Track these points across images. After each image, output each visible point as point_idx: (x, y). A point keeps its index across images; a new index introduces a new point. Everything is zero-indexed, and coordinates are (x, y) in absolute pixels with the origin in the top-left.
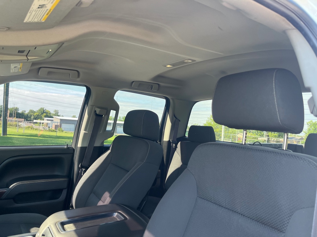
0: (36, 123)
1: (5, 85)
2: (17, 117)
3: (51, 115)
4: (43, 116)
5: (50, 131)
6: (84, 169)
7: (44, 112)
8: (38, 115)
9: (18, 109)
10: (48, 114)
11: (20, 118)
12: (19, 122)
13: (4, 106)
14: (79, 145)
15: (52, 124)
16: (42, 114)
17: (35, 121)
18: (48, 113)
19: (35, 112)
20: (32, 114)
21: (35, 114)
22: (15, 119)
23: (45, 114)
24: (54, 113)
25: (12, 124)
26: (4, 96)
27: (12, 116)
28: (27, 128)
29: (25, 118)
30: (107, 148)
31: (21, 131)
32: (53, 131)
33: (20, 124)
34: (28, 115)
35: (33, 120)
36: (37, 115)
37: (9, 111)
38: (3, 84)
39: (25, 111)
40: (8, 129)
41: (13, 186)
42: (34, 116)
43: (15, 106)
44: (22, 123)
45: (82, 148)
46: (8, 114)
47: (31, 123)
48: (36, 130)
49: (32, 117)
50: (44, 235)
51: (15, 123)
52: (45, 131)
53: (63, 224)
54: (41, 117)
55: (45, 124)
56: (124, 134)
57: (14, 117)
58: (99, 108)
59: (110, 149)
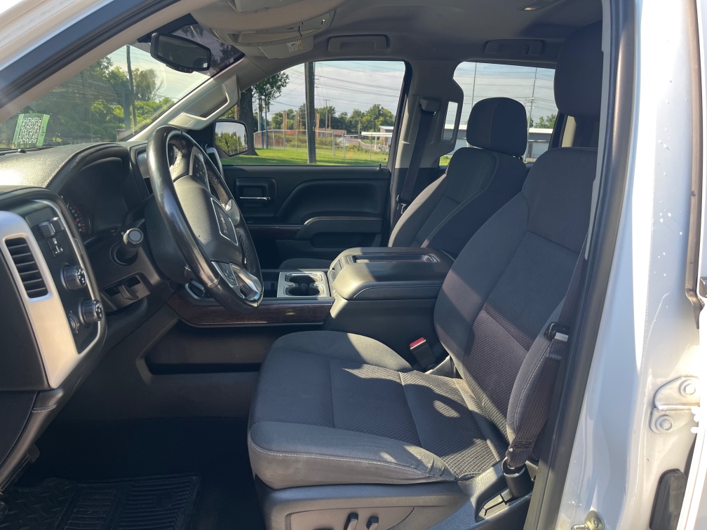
0: (366, 138)
2: (333, 128)
4: (378, 122)
6: (404, 205)
7: (380, 114)
8: (369, 122)
9: (333, 110)
10: (387, 118)
11: (338, 128)
12: (336, 136)
13: (309, 105)
14: (397, 166)
16: (377, 118)
17: (364, 133)
18: (387, 116)
19: (363, 115)
20: (358, 119)
21: (364, 119)
22: (329, 131)
23: (381, 119)
25: (326, 142)
27: (324, 124)
28: (351, 148)
29: (346, 129)
30: (441, 171)
31: (341, 155)
33: (338, 141)
34: (351, 121)
35: (361, 133)
36: (367, 120)
37: (318, 116)
39: (346, 114)
40: (317, 151)
41: (308, 223)
42: (361, 123)
43: (328, 105)
44: (342, 139)
45: (401, 170)
46: (318, 121)
47: (357, 137)
48: (366, 152)
49: (359, 126)
50: (333, 269)
51: (329, 139)
52: (383, 154)
53: (355, 258)
54: (375, 125)
55: (382, 140)
56: (467, 145)
57: (328, 127)
58: (425, 98)
59: (446, 172)
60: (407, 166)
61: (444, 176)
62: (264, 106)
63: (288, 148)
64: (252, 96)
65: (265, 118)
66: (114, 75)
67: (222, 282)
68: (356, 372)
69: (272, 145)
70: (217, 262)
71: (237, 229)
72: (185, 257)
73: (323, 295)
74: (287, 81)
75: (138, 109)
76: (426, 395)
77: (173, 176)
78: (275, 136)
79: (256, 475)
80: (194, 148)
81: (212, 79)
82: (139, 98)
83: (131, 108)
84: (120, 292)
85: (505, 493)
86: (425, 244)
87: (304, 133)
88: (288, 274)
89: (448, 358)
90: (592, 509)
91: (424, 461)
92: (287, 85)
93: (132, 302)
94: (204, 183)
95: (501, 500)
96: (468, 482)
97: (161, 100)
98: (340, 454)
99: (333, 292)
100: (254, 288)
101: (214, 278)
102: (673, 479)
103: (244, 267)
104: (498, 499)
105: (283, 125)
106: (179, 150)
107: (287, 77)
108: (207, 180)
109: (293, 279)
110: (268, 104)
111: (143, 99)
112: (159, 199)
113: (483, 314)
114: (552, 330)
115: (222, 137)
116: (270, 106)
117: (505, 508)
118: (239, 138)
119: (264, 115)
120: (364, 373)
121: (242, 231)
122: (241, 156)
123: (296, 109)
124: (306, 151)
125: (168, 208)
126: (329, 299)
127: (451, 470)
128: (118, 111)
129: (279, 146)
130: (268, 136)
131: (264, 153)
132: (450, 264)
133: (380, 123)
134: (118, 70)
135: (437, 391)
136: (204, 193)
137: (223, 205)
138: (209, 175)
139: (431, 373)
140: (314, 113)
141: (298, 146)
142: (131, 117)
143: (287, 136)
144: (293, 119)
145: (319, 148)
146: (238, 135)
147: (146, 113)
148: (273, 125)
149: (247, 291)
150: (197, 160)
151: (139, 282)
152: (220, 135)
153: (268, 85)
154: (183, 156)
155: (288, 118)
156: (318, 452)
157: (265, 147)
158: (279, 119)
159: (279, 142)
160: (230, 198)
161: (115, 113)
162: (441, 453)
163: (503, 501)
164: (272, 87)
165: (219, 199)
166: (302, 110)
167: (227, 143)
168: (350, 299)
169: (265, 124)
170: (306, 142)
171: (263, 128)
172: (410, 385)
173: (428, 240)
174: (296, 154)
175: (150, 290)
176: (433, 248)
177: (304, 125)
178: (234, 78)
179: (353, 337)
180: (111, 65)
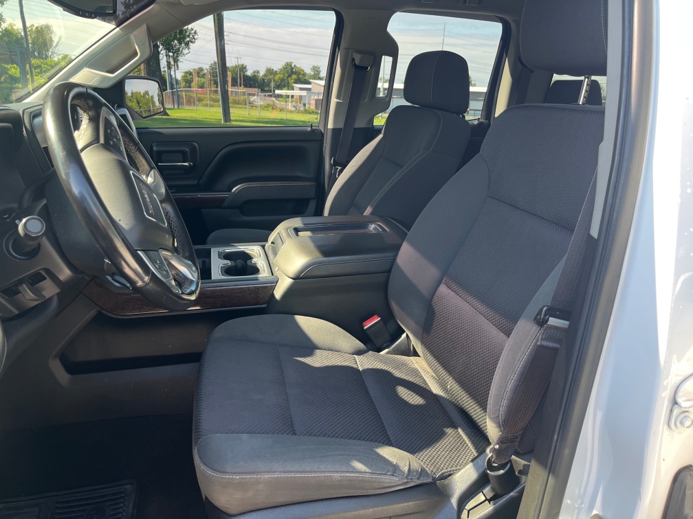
0: (280, 96)
1: (216, 18)
2: (245, 86)
3: (306, 78)
5: (306, 112)
6: (339, 168)
7: (292, 72)
8: (282, 80)
9: (245, 68)
10: (301, 76)
11: (251, 86)
12: (250, 94)
13: (220, 62)
14: (330, 126)
15: (310, 97)
16: (290, 76)
17: (277, 92)
18: (300, 74)
19: (276, 73)
20: (270, 77)
21: (277, 77)
22: (241, 89)
23: (294, 77)
24: (312, 73)
25: (239, 101)
26: (216, 41)
27: (237, 82)
28: (265, 107)
29: (259, 87)
30: (377, 131)
31: (255, 114)
32: (313, 112)
33: (252, 100)
34: (263, 80)
35: (274, 91)
36: (280, 78)
37: (229, 74)
38: (212, 16)
39: (258, 72)
40: (232, 110)
41: (237, 189)
42: (274, 81)
43: (240, 63)
44: (255, 97)
45: (334, 130)
46: (229, 79)
47: (270, 96)
48: (281, 110)
49: (272, 84)
50: (273, 243)
51: (242, 98)
52: (298, 112)
53: (297, 230)
54: (288, 83)
55: (296, 99)
56: (404, 103)
57: (240, 86)
58: (359, 52)
59: (383, 132)
60: (341, 126)
61: (380, 136)
62: (172, 63)
63: (201, 108)
64: (158, 53)
65: (173, 76)
66: (8, 33)
67: (154, 278)
68: (308, 360)
69: (183, 104)
70: (144, 251)
71: (164, 205)
72: (102, 249)
73: (264, 274)
74: (196, 37)
75: (35, 68)
76: (386, 380)
77: (80, 145)
78: (186, 95)
79: (206, 497)
80: (104, 108)
81: (118, 29)
82: (35, 56)
83: (28, 67)
84: (20, 292)
85: (487, 490)
86: (368, 211)
87: (216, 92)
88: (221, 249)
89: (404, 336)
90: (595, 512)
91: (400, 464)
92: (196, 41)
93: (36, 303)
94: (120, 152)
95: (484, 498)
96: (446, 482)
97: (60, 57)
98: (308, 469)
99: (275, 270)
100: (190, 276)
101: (143, 275)
102: (689, 477)
103: (175, 251)
104: (481, 497)
105: (193, 84)
106: (85, 111)
107: (195, 33)
108: (123, 148)
109: (227, 256)
110: (176, 61)
111: (40, 56)
112: (64, 177)
113: (443, 289)
114: (545, 315)
115: (132, 96)
116: (179, 63)
117: (488, 508)
118: (152, 97)
119: (172, 73)
120: (317, 360)
121: (169, 207)
122: (156, 117)
123: (206, 67)
124: (220, 110)
125: (75, 187)
126: (271, 278)
127: (427, 469)
128: (13, 70)
129: (190, 105)
130: (178, 96)
131: (175, 114)
132: (403, 236)
133: (292, 81)
134: (12, 28)
135: (397, 374)
136: (121, 164)
137: (144, 177)
138: (124, 141)
139: (388, 353)
140: (226, 71)
141: (211, 106)
142: (28, 76)
143: (199, 96)
144: (204, 78)
145: (232, 107)
146: (150, 94)
147: (44, 72)
148: (183, 84)
149: (181, 281)
150: (108, 123)
151: (45, 279)
152: (129, 94)
153: (176, 41)
154: (91, 119)
155: (198, 76)
156: (281, 470)
157: (176, 107)
158: (189, 77)
159: (190, 102)
160: (152, 168)
161: (10, 73)
162: (413, 449)
163: (486, 500)
164: (180, 43)
165: (138, 170)
166: (212, 68)
167: (138, 103)
168: (297, 278)
169: (174, 83)
170: (218, 101)
171: (172, 88)
172: (368, 369)
173: (371, 207)
174: (207, 113)
175: (59, 287)
176: (378, 214)
177: (216, 83)
178: (144, 27)
179: (302, 320)
180: (4, 22)
